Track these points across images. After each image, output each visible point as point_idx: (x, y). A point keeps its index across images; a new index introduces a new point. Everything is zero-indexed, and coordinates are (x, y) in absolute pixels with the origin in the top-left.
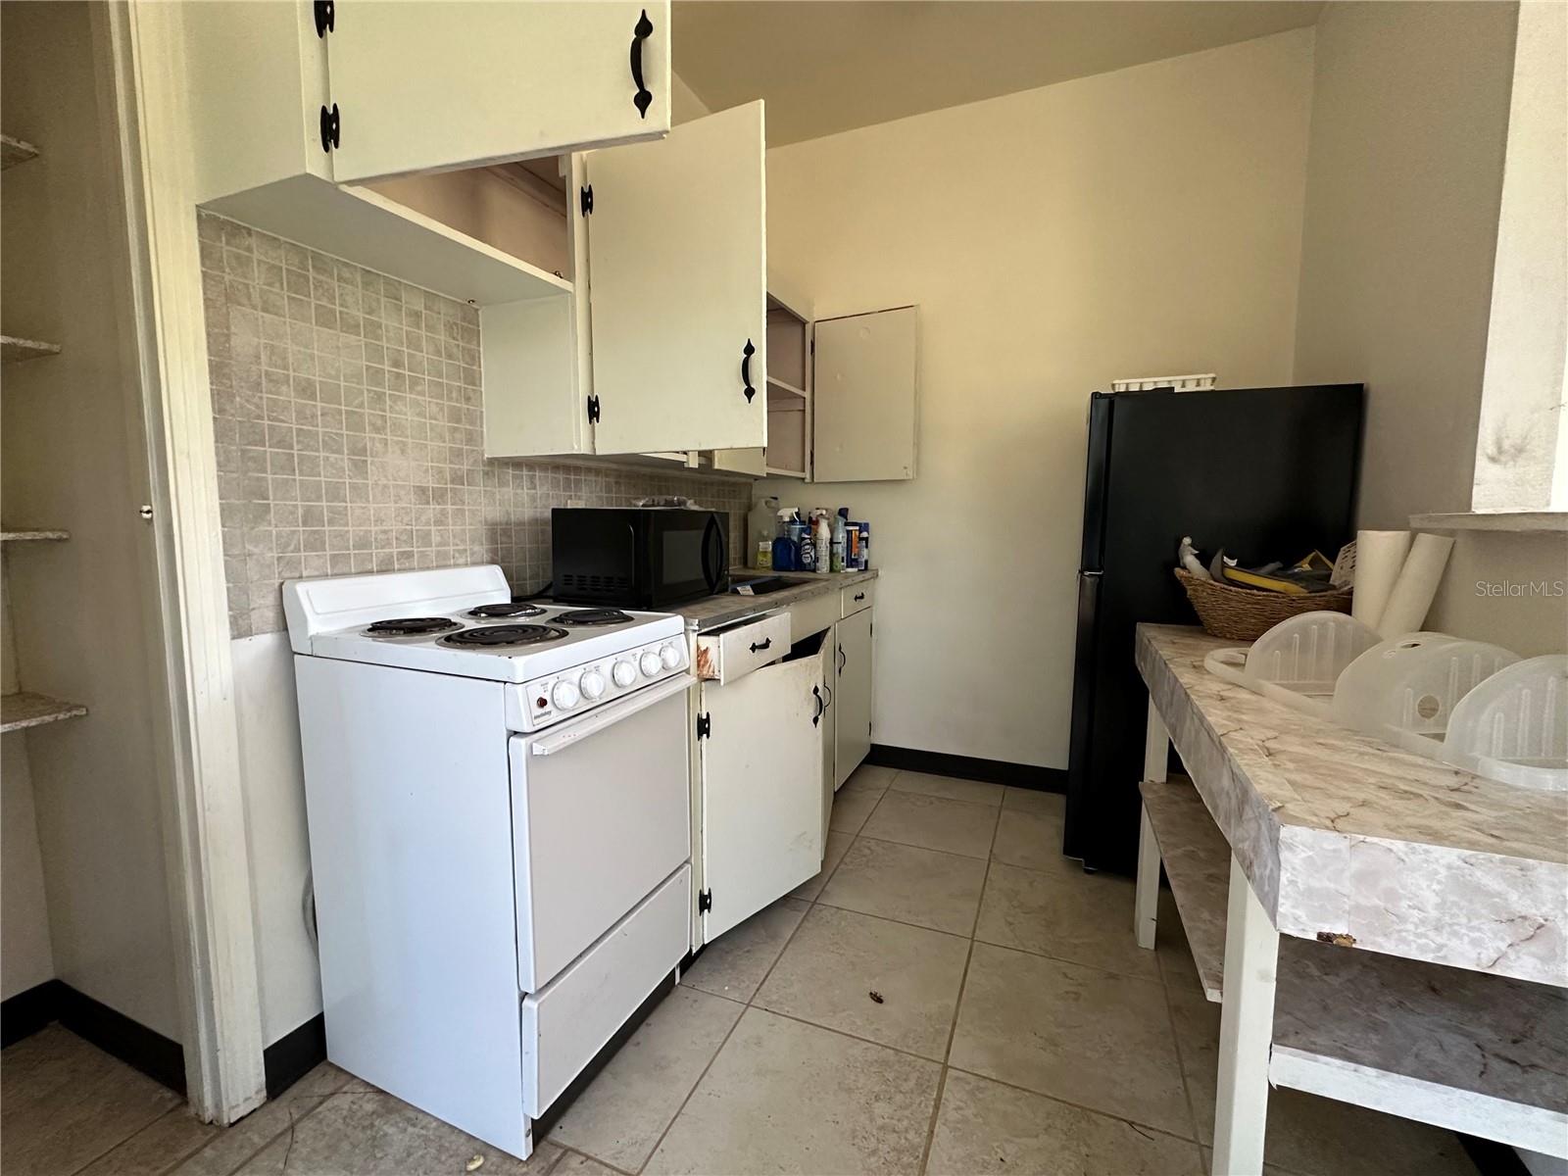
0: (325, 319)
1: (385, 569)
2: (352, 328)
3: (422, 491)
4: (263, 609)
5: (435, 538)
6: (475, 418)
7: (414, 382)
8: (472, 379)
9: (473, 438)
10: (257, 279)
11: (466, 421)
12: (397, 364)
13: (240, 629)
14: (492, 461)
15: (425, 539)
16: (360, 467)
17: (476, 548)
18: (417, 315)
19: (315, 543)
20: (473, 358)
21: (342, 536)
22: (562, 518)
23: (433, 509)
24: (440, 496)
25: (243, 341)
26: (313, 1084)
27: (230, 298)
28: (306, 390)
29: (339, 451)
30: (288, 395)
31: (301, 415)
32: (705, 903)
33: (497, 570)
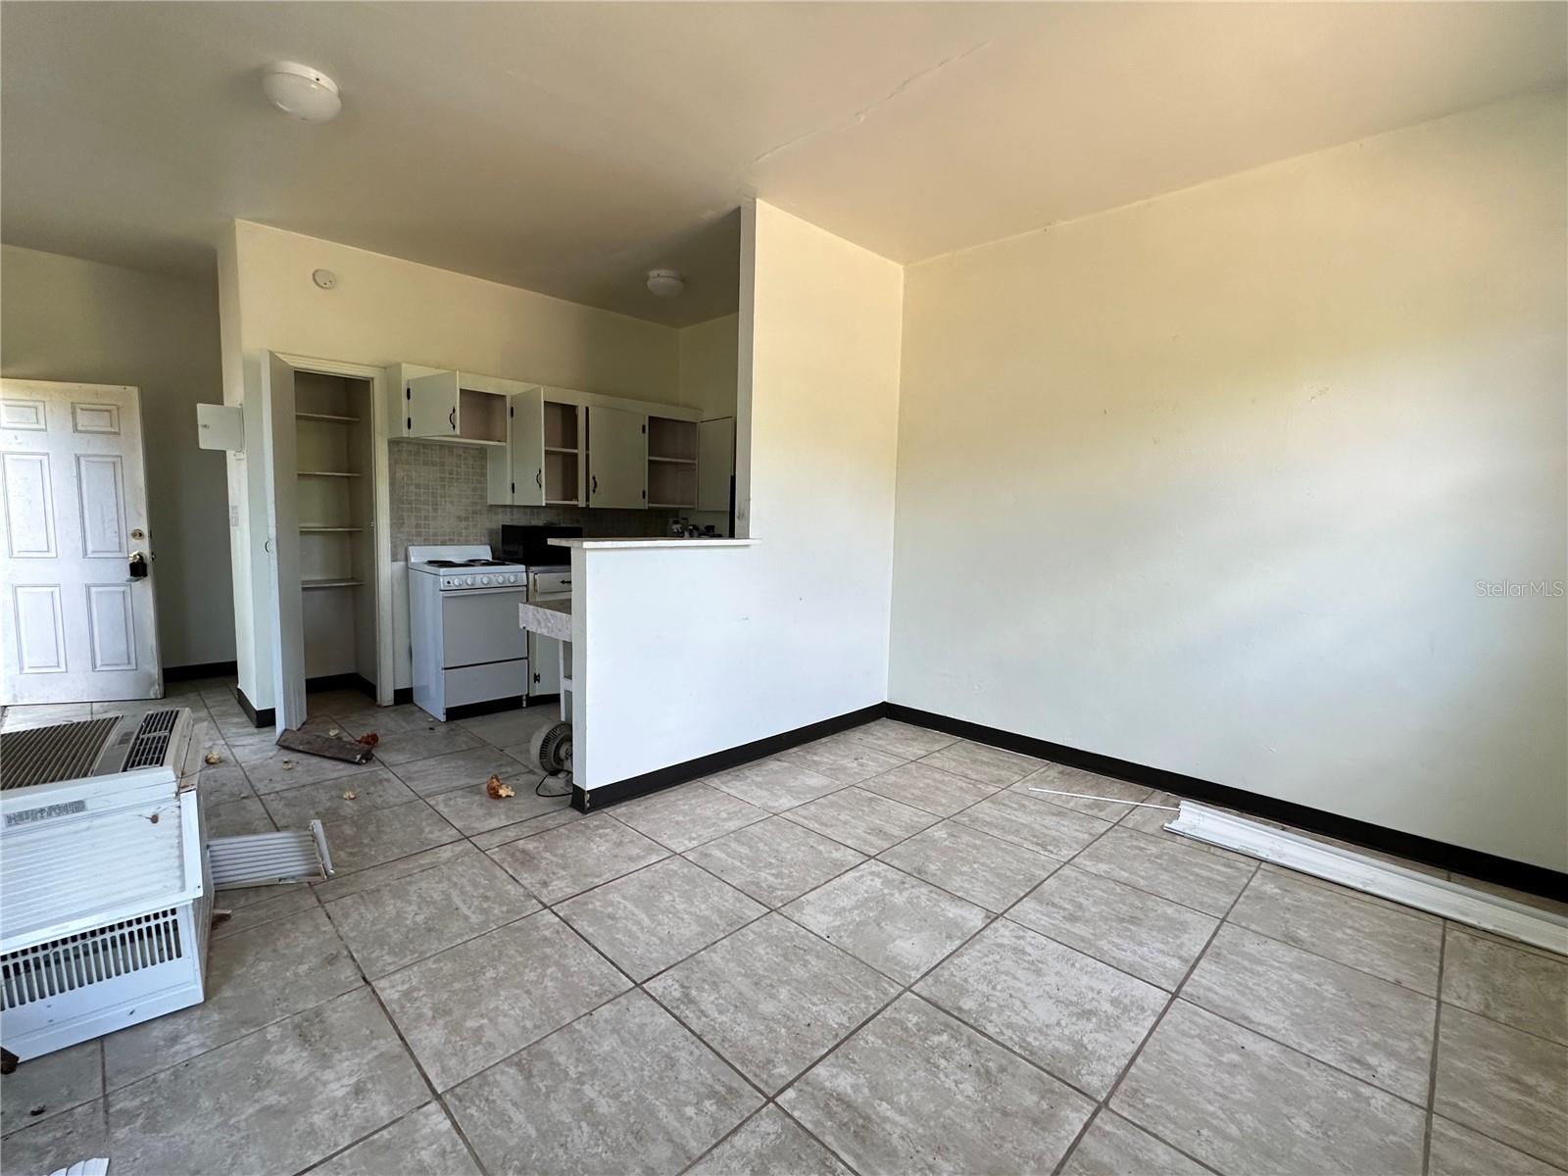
0: (426, 464)
1: (444, 543)
2: (434, 464)
3: (459, 518)
4: (401, 555)
5: (464, 534)
6: (484, 489)
7: (457, 479)
8: (484, 475)
9: (483, 497)
10: (405, 455)
11: (480, 490)
12: (451, 474)
13: (394, 559)
14: (491, 506)
15: (460, 534)
16: (435, 510)
17: (483, 539)
18: (460, 456)
19: (419, 534)
20: (484, 467)
21: (429, 532)
22: (507, 530)
23: (463, 524)
24: (466, 519)
25: (400, 474)
26: (407, 707)
27: (396, 462)
28: (418, 486)
29: (428, 504)
30: (412, 488)
31: (416, 495)
32: (537, 678)
33: (488, 547)
